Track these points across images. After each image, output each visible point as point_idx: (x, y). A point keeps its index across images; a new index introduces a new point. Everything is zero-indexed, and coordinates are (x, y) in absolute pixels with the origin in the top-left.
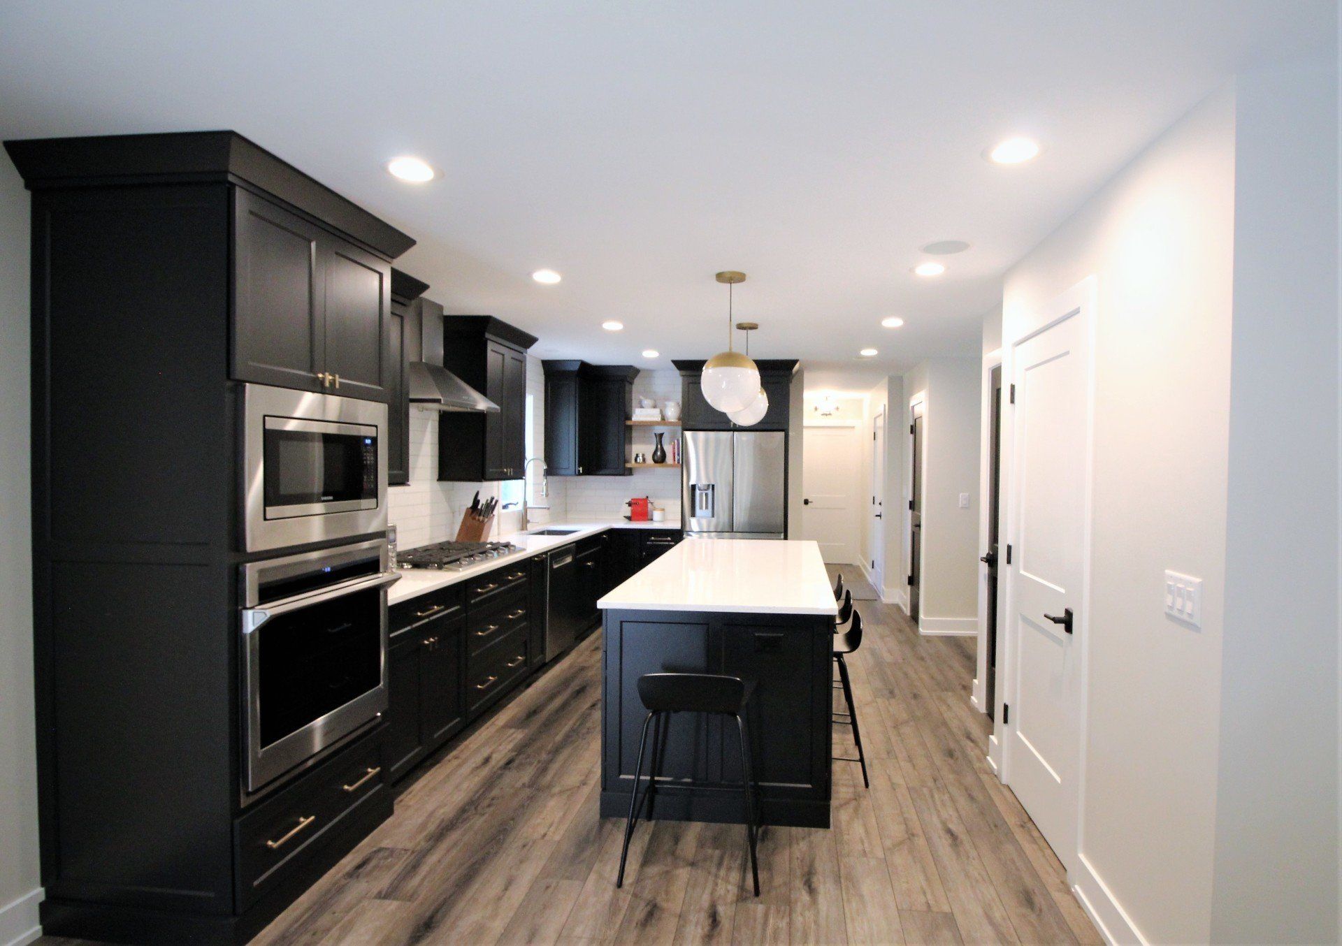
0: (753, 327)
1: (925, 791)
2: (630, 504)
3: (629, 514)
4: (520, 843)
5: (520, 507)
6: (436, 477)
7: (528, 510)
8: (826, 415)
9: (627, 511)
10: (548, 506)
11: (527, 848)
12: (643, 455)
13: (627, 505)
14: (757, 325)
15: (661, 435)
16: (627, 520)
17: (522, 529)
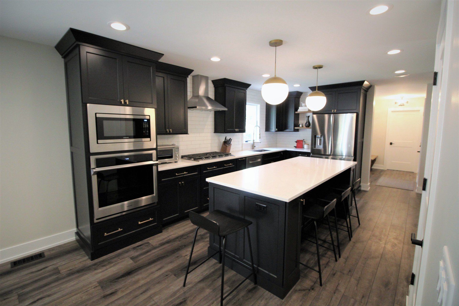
0: (320, 67)
1: (352, 301)
2: (296, 142)
3: (296, 145)
4: (177, 255)
5: (252, 142)
6: (214, 131)
7: (255, 143)
8: (401, 105)
9: (295, 144)
10: (260, 142)
11: (178, 258)
12: (302, 124)
13: (295, 142)
14: (322, 66)
15: (309, 117)
16: (295, 148)
17: (253, 149)
